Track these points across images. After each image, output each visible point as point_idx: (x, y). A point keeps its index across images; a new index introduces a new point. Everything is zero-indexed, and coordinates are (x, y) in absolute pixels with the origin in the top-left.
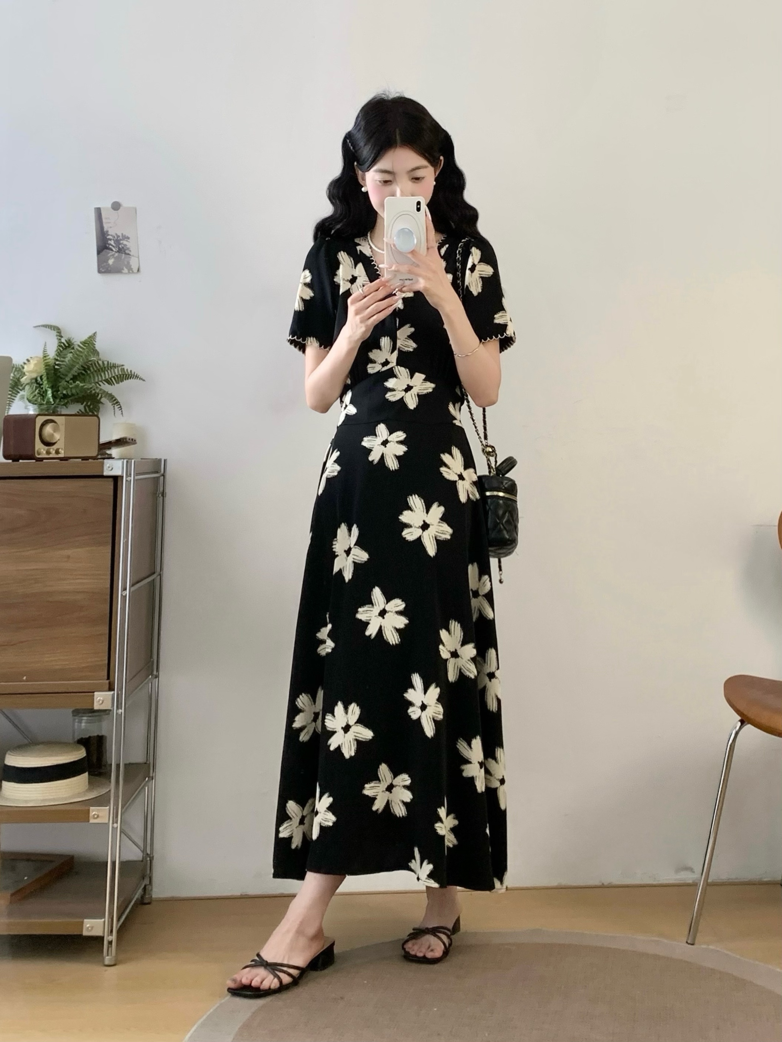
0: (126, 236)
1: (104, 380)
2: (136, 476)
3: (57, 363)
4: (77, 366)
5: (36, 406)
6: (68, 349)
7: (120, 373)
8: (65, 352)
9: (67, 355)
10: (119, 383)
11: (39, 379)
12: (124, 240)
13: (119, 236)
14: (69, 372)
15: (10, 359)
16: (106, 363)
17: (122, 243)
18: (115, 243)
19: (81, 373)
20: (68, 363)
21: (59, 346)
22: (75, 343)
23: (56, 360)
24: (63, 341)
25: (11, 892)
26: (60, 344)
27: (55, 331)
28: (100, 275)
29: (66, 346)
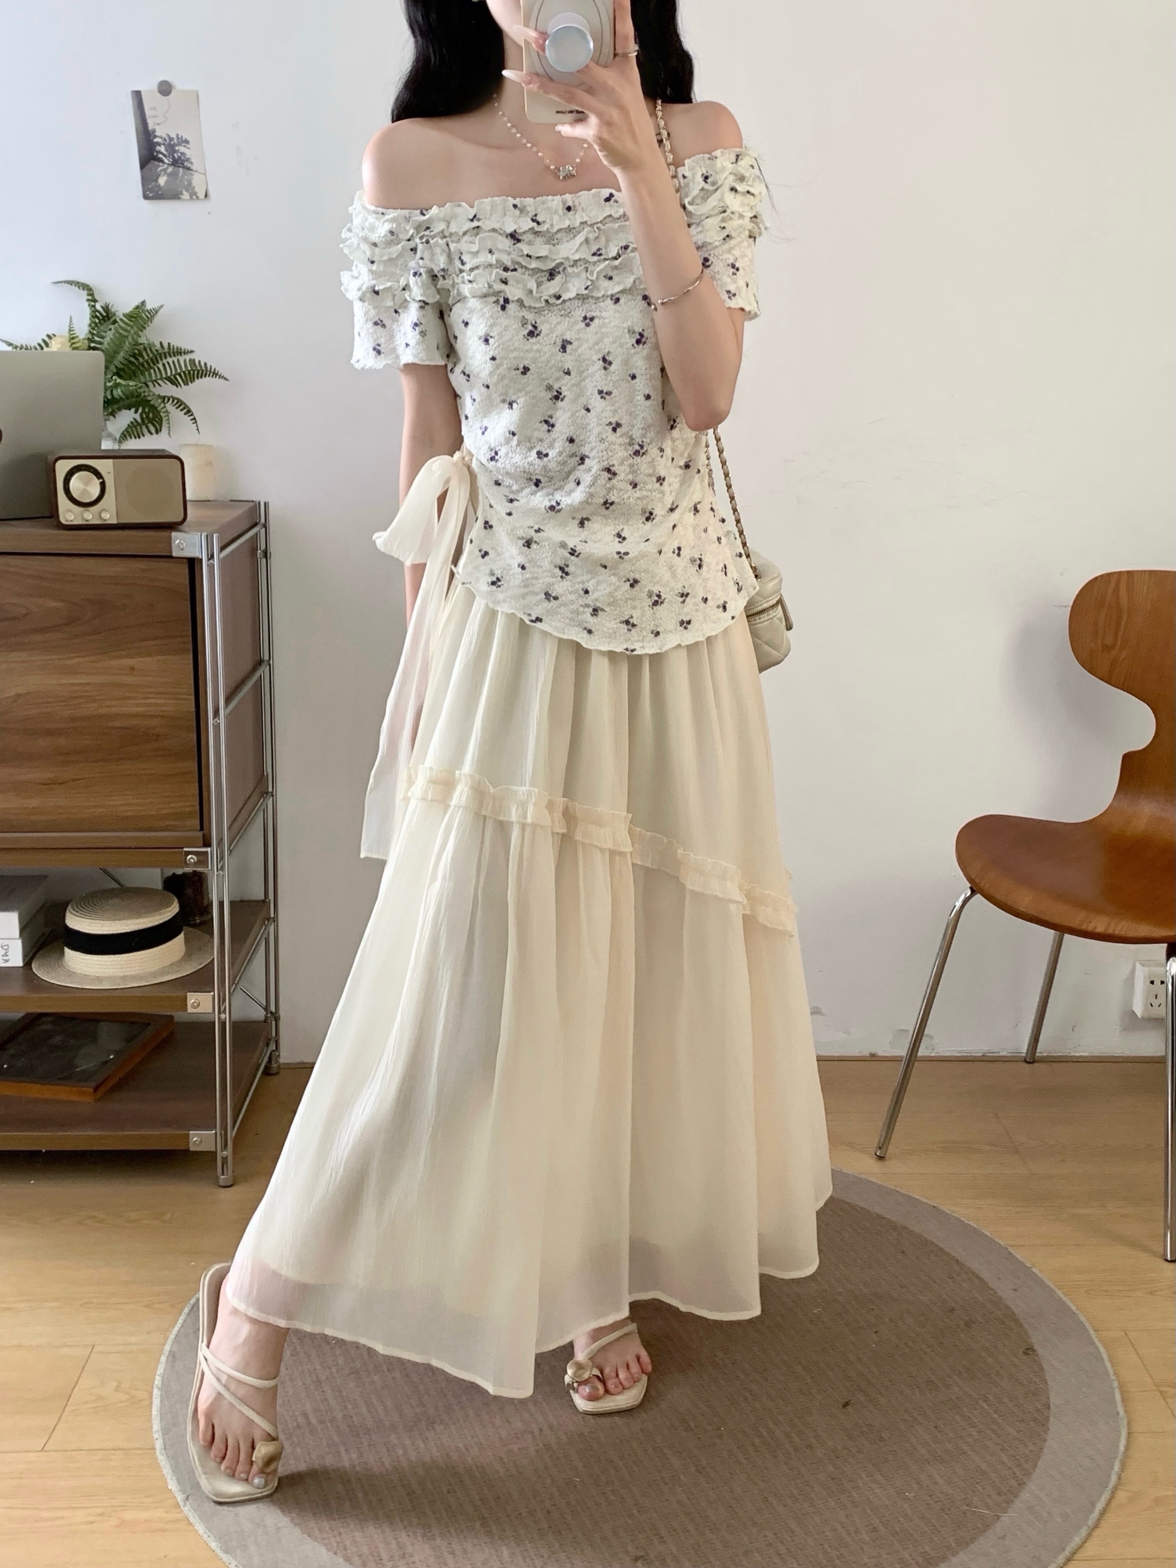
0: (184, 139)
1: (165, 378)
2: (222, 550)
4: (122, 354)
6: (107, 322)
7: (189, 368)
8: (102, 328)
9: (105, 332)
10: (186, 384)
12: (179, 144)
13: (171, 139)
16: (166, 347)
17: (178, 150)
18: (167, 150)
19: (130, 361)
20: (107, 347)
21: (94, 316)
22: (116, 313)
23: (90, 340)
24: (98, 307)
25: (94, 1084)
26: (94, 314)
27: (85, 292)
28: (147, 202)
29: (102, 316)
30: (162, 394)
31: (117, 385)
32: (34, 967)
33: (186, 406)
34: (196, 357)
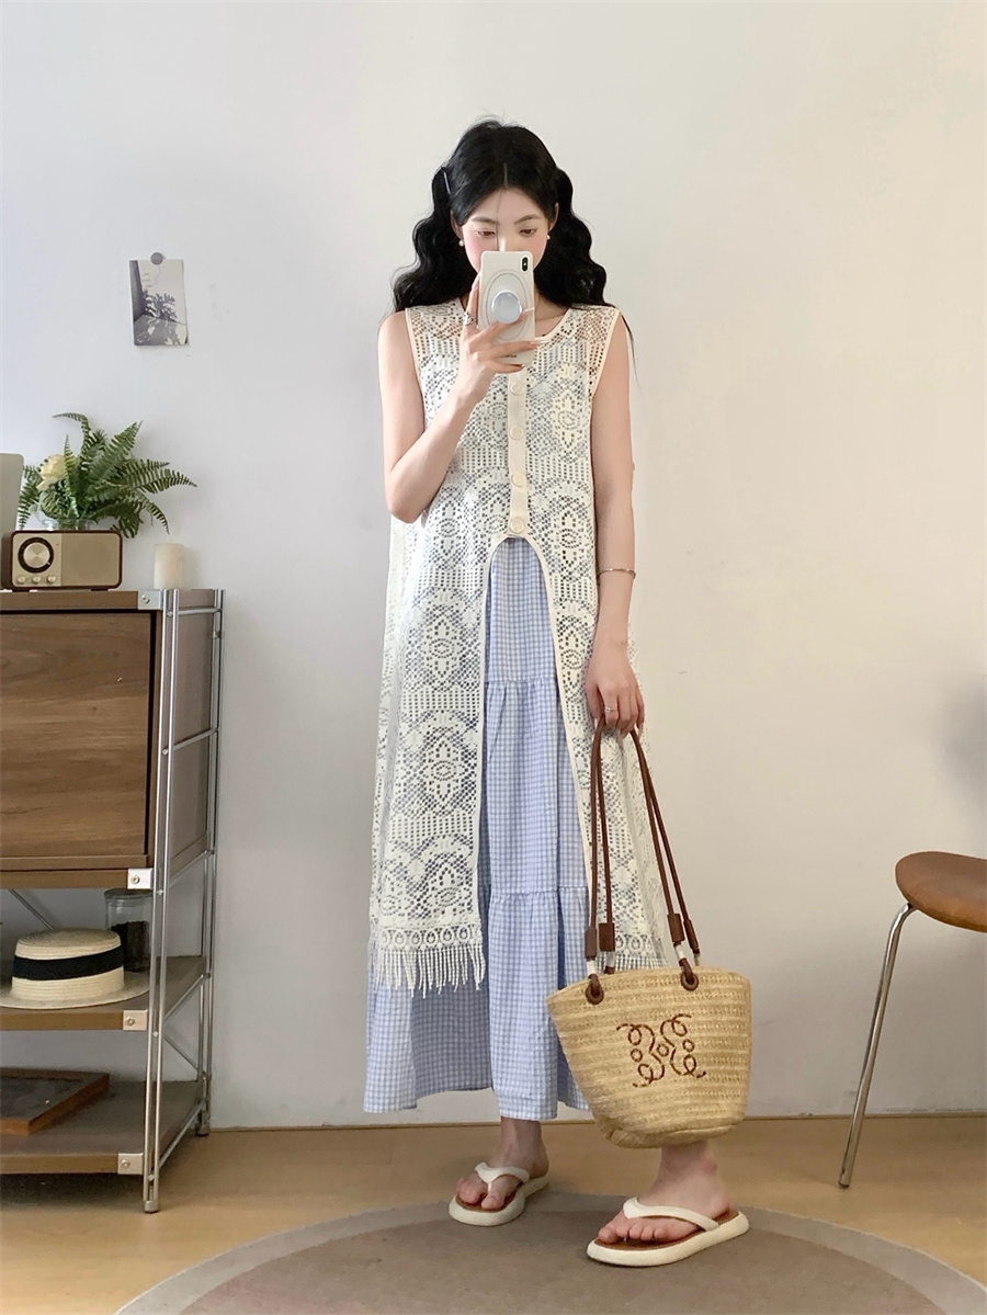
0: (170, 298)
1: (144, 486)
2: (181, 609)
3: (84, 463)
4: (110, 467)
5: (56, 522)
6: (96, 445)
7: (164, 475)
8: (93, 449)
9: (95, 453)
10: (161, 490)
11: (60, 485)
12: (167, 303)
13: (161, 298)
14: (100, 476)
15: (22, 458)
16: (145, 462)
17: (165, 307)
18: (156, 307)
19: (116, 477)
20: (98, 463)
22: (108, 437)
23: (83, 459)
24: (91, 435)
25: (31, 1119)
26: (87, 439)
27: (81, 421)
28: (137, 347)
29: (94, 441)
33: (159, 511)
34: (171, 468)
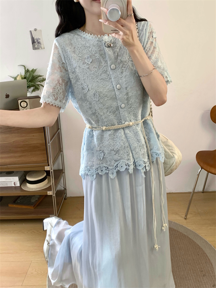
0: (39, 38)
1: (39, 81)
4: (30, 78)
7: (43, 79)
8: (27, 73)
10: (42, 82)
12: (39, 40)
13: (37, 39)
18: (37, 41)
20: (28, 76)
22: (29, 70)
23: (25, 75)
25: (34, 206)
26: (25, 70)
27: (24, 67)
28: (34, 50)
29: (27, 71)
30: (38, 84)
31: (30, 84)
32: (22, 186)
33: (43, 86)
34: (44, 77)
